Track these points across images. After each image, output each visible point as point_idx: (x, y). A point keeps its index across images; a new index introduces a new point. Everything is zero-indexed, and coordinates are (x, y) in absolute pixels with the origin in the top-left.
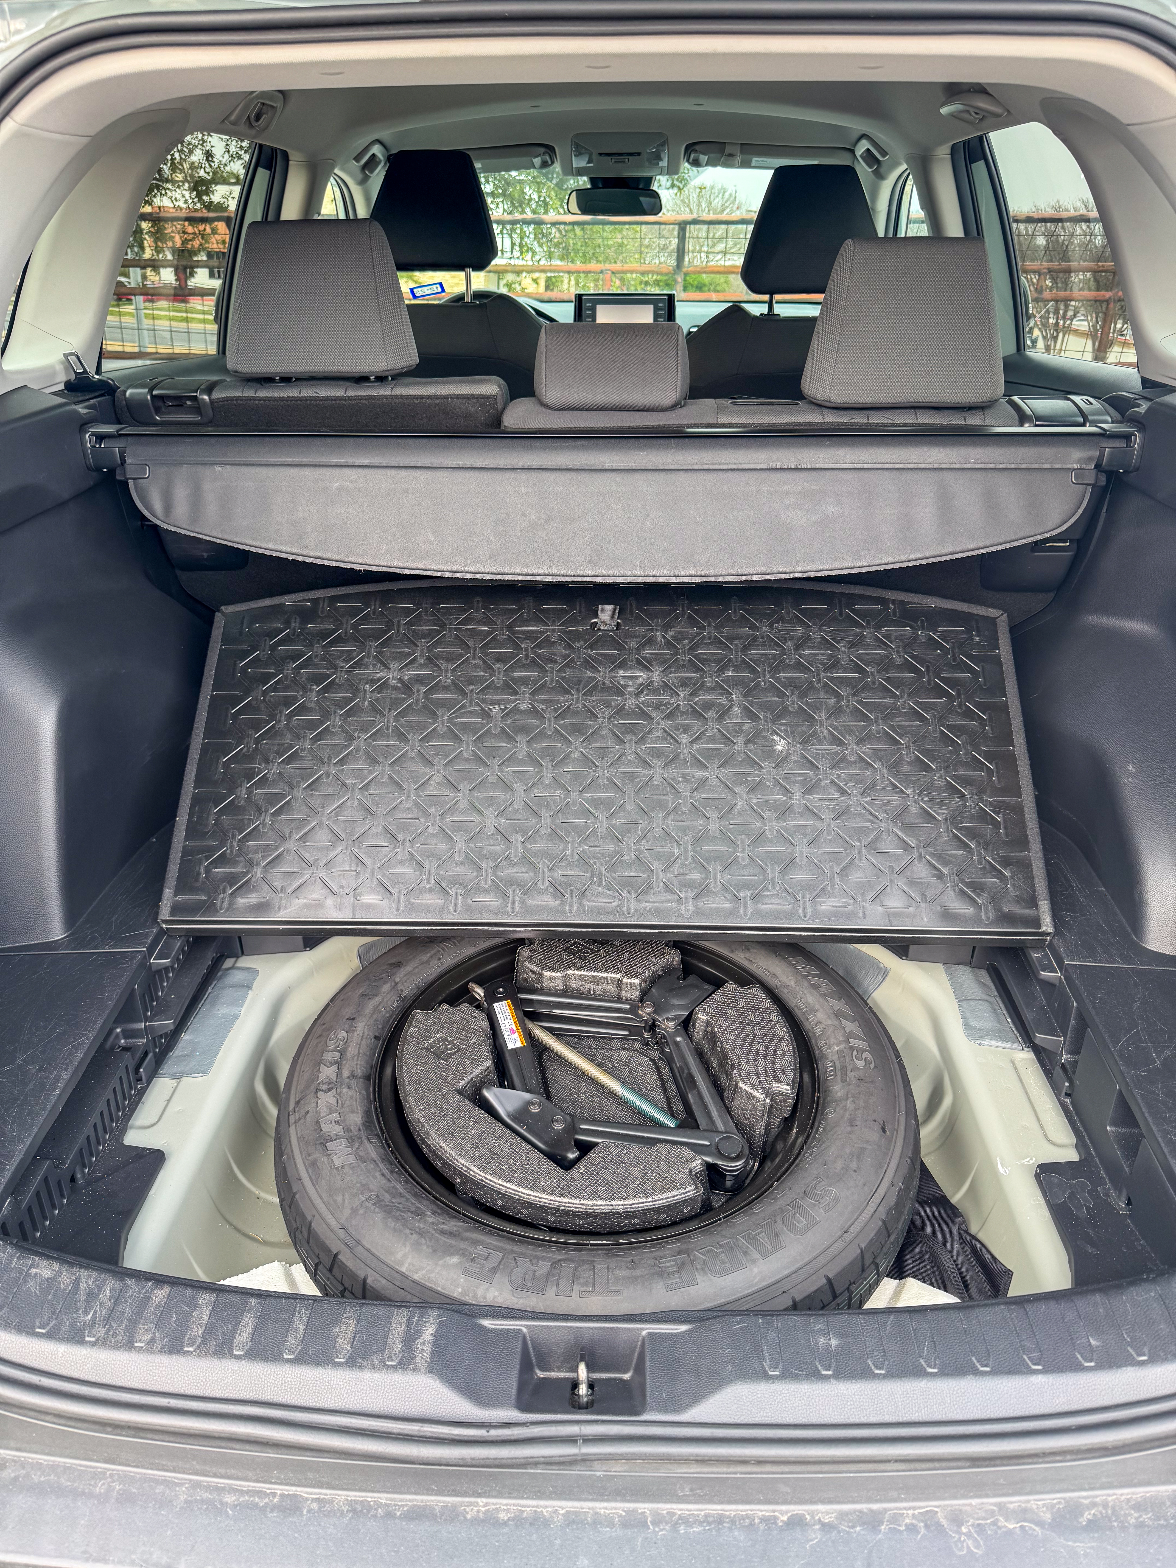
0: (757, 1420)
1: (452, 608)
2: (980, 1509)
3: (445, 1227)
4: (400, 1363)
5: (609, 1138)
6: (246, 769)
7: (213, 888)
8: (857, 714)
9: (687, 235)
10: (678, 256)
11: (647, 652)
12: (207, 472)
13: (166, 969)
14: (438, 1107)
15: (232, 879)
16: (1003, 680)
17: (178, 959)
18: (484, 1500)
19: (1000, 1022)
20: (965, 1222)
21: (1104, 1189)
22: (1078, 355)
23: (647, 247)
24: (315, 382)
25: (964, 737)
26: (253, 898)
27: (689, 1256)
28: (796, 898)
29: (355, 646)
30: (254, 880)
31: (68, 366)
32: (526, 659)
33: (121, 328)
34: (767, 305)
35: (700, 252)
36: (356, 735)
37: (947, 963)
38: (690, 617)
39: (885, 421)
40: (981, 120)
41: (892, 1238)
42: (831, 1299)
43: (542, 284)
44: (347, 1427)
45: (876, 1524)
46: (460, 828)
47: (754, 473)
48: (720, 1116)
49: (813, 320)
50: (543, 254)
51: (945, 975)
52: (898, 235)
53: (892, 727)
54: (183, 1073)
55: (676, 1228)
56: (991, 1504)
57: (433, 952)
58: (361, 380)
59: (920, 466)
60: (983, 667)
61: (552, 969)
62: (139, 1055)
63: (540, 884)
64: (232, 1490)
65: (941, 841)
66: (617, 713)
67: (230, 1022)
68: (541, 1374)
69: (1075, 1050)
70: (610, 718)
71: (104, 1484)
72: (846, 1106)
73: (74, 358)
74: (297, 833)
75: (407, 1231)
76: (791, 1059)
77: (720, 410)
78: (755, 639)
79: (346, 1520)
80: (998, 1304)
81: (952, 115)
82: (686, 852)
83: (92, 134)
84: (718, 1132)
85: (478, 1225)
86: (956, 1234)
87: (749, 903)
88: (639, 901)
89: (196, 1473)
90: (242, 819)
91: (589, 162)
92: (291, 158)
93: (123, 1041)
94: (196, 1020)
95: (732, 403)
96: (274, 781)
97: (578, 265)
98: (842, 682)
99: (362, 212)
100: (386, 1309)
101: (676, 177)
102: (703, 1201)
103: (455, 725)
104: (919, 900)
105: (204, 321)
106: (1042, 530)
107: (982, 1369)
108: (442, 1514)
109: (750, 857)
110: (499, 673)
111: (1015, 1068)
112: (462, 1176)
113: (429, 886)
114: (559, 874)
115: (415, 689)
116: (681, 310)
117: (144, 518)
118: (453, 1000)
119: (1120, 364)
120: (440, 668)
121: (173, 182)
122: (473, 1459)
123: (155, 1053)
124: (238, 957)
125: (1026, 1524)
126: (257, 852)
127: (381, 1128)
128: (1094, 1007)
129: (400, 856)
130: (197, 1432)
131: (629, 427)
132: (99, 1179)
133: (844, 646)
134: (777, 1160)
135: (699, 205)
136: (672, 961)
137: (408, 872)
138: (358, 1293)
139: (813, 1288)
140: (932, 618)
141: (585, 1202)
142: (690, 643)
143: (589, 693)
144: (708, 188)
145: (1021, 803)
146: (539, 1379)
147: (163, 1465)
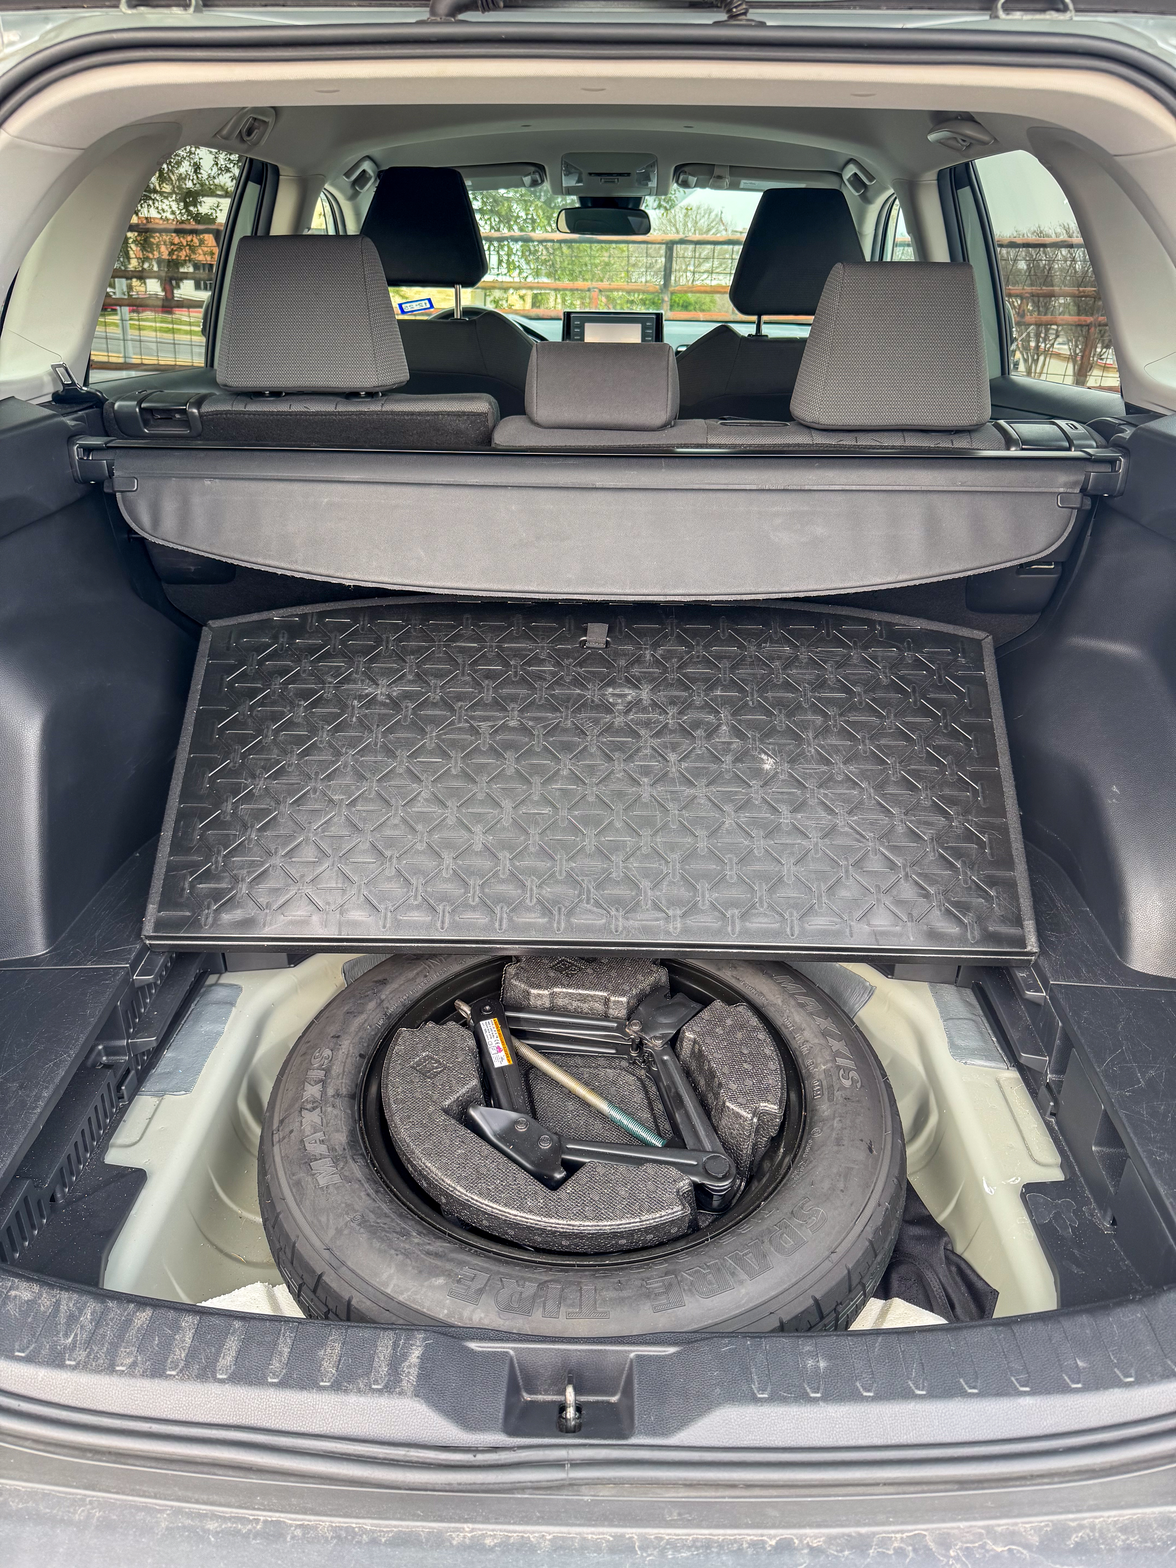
0: (745, 1444)
1: (442, 625)
2: (968, 1532)
3: (431, 1248)
4: (386, 1387)
5: (596, 1158)
6: (233, 783)
7: (197, 904)
8: (844, 733)
9: (674, 255)
10: (665, 275)
11: (636, 670)
12: (196, 485)
13: (149, 986)
14: (424, 1126)
15: (216, 895)
16: (988, 702)
17: (161, 976)
18: (471, 1526)
19: (985, 1042)
20: (951, 1242)
21: (1090, 1209)
22: (1059, 379)
23: (634, 265)
24: (306, 397)
25: (950, 757)
26: (237, 914)
27: (676, 1277)
28: (784, 917)
29: (343, 662)
30: (238, 896)
31: (56, 377)
32: (515, 677)
33: (107, 338)
34: (755, 326)
35: (686, 271)
36: (344, 750)
37: (932, 982)
38: (679, 636)
39: (873, 443)
40: (968, 147)
41: (879, 1258)
42: (818, 1319)
43: (529, 300)
44: (332, 1452)
45: (865, 1548)
46: (449, 845)
47: (743, 494)
48: (707, 1136)
49: (803, 341)
50: (529, 272)
51: (931, 994)
52: (884, 260)
53: (878, 747)
54: (165, 1091)
55: (664, 1249)
56: (979, 1527)
57: (419, 969)
58: (352, 395)
59: (908, 488)
60: (968, 688)
61: (539, 987)
62: (121, 1072)
63: (528, 901)
64: (214, 1516)
65: (927, 861)
66: (606, 731)
67: (213, 1039)
68: (528, 1397)
69: (1060, 1070)
70: (599, 736)
71: (83, 1511)
72: (833, 1125)
73: (62, 369)
74: (283, 849)
75: (393, 1252)
76: (779, 1077)
77: (710, 430)
78: (743, 659)
79: (330, 1547)
80: (986, 1325)
81: (940, 142)
82: (674, 870)
83: (85, 146)
84: (705, 1151)
85: (464, 1246)
86: (942, 1252)
87: (737, 921)
88: (627, 919)
89: (178, 1500)
90: (228, 835)
91: (578, 182)
92: (281, 172)
93: (104, 1058)
94: (178, 1037)
95: (721, 424)
96: (260, 796)
97: (566, 282)
98: (829, 702)
99: (352, 228)
100: (372, 1331)
101: (663, 197)
102: (691, 1221)
103: (443, 741)
104: (905, 920)
105: (191, 333)
106: (1028, 553)
107: (970, 1391)
108: (427, 1540)
109: (738, 876)
110: (488, 690)
111: (1001, 1087)
112: (448, 1196)
113: (416, 903)
114: (547, 891)
115: (403, 706)
116: (669, 329)
117: (131, 531)
118: (440, 1018)
119: (1101, 388)
120: (429, 684)
121: (161, 193)
122: (459, 1484)
123: (137, 1070)
124: (221, 973)
125: (1014, 1547)
126: (242, 868)
127: (366, 1148)
128: (1079, 1027)
129: (387, 872)
130: (180, 1458)
131: (620, 447)
132: (80, 1199)
133: (831, 666)
134: (764, 1180)
135: (685, 225)
136: (660, 979)
137: (394, 888)
138: (343, 1315)
139: (800, 1309)
140: (918, 639)
141: (572, 1222)
142: (679, 661)
143: (578, 710)
144: (694, 208)
145: (1006, 824)
146: (527, 1402)
147: (144, 1491)
